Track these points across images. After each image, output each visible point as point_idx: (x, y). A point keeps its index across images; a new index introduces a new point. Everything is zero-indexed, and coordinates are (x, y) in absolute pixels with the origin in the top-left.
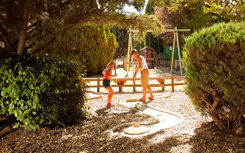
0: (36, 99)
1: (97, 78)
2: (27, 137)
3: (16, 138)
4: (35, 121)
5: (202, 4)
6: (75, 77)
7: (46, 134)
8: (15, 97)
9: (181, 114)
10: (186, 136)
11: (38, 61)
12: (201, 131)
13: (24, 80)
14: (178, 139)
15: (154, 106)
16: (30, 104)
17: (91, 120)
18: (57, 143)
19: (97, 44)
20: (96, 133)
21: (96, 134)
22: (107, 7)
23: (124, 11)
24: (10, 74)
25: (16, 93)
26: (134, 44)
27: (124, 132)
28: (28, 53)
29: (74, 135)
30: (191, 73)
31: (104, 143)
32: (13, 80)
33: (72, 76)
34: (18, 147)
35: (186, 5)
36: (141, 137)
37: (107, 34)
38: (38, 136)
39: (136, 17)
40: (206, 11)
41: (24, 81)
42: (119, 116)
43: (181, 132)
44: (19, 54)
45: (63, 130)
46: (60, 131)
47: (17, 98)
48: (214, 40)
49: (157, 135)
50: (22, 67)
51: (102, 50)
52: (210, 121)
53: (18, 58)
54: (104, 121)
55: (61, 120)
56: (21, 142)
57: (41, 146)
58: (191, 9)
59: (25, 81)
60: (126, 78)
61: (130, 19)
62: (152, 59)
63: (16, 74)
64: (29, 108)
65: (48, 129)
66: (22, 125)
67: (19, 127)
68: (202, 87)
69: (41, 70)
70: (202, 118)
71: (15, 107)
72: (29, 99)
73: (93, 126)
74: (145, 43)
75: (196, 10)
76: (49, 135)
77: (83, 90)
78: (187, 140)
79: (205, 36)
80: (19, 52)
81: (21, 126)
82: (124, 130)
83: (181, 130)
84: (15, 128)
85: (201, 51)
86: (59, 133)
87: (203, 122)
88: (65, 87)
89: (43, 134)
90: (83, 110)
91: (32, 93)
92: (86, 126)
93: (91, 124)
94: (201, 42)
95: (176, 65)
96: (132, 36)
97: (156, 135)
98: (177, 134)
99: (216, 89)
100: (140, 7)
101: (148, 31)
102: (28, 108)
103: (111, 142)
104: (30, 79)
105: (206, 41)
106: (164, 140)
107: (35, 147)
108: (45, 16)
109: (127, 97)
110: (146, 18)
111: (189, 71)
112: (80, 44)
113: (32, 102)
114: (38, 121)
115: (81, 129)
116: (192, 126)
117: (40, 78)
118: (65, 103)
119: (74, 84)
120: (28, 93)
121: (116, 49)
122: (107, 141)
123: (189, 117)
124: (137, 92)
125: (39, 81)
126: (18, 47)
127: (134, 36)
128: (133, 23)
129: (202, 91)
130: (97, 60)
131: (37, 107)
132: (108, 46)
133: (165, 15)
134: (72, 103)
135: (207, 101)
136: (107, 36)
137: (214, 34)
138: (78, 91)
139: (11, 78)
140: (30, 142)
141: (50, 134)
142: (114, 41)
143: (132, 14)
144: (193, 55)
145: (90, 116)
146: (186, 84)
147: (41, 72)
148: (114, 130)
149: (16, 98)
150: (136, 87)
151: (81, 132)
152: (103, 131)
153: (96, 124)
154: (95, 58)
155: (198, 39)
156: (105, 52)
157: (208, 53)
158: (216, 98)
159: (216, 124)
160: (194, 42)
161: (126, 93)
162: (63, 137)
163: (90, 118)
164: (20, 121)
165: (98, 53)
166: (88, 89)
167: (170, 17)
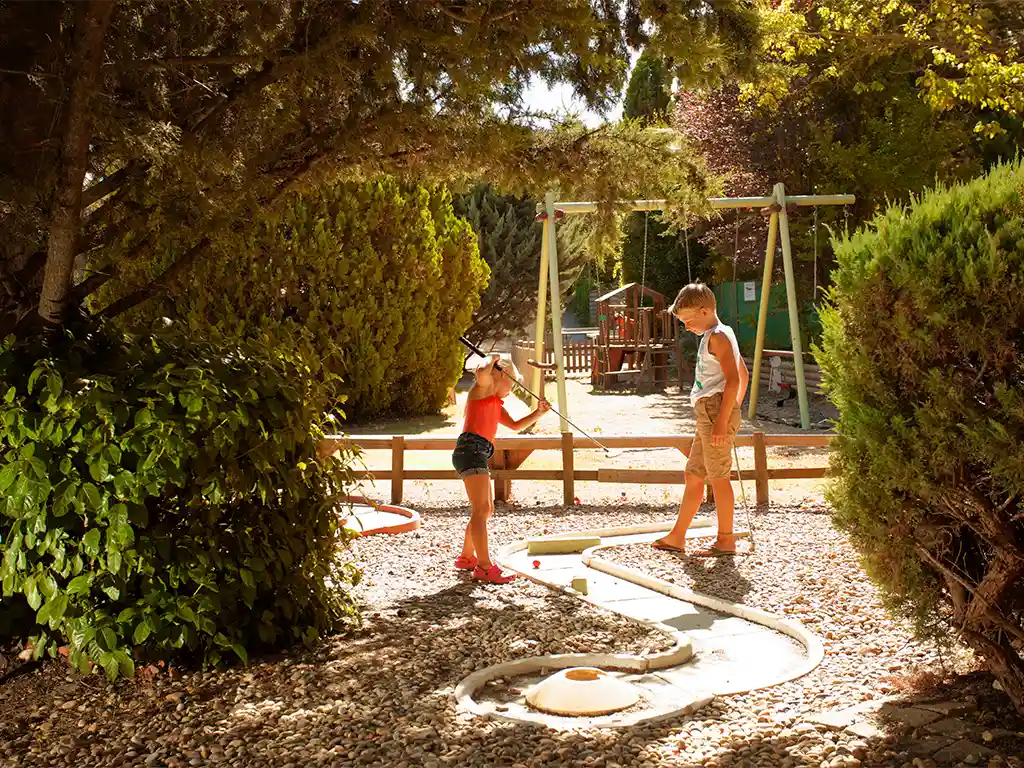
0: (121, 530)
1: (390, 437)
2: (81, 703)
3: (34, 707)
4: (115, 628)
5: (919, 63)
6: (294, 429)
7: (164, 694)
8: (28, 515)
9: (806, 622)
10: (835, 740)
11: (128, 351)
12: (916, 716)
13: (70, 438)
14: (793, 750)
15: (669, 577)
16: (92, 551)
17: (366, 633)
18: (210, 740)
19: (391, 270)
20: (390, 697)
21: (388, 703)
22: (446, 91)
23: (525, 108)
24: (8, 409)
25: (35, 500)
26: (567, 272)
27: (523, 701)
28: (83, 314)
29: (289, 705)
30: (866, 419)
31: (432, 749)
32: (22, 436)
33: (282, 425)
34: (44, 745)
35: (832, 70)
36: (604, 729)
37: (438, 224)
38: (127, 700)
39: (585, 137)
40: (938, 96)
41: (69, 443)
42: (498, 623)
43: (807, 717)
44: (47, 318)
45: (238, 680)
46: (225, 682)
47: (38, 520)
48: (993, 248)
49: (687, 726)
50: (63, 377)
51: (414, 299)
52: (962, 668)
53: (40, 336)
54: (429, 642)
55: (230, 629)
56: (54, 724)
57: (141, 750)
58: (859, 88)
59: (73, 445)
60: (528, 436)
61: (554, 148)
62: (655, 343)
63: (34, 411)
64: (90, 570)
65: (170, 669)
66: (58, 646)
67: (46, 655)
68: (922, 493)
69: (143, 394)
70: (919, 650)
71: (28, 564)
72: (88, 529)
73: (376, 663)
74: (618, 265)
75: (889, 92)
76: (173, 697)
77: (329, 493)
78: (840, 757)
79: (942, 227)
80: (47, 308)
81: (52, 650)
82: (524, 691)
83: (807, 707)
84: (27, 658)
85: (920, 303)
86: (219, 691)
87: (928, 670)
88: (253, 476)
89: (149, 692)
90: (328, 584)
91: (105, 501)
92: (344, 663)
93: (366, 656)
94: (921, 264)
95: (776, 377)
96: (557, 230)
97: (680, 723)
98: (789, 727)
99: (1001, 503)
100: (603, 89)
101: (641, 205)
102: (87, 568)
103: (462, 745)
104: (97, 435)
105: (951, 254)
106: (722, 750)
107: (114, 753)
108: (161, 140)
109: (532, 529)
110: (634, 141)
111: (854, 409)
112: (313, 271)
113: (103, 542)
114: (130, 630)
115: (319, 677)
116: (866, 690)
117: (139, 434)
118: (250, 549)
119: (292, 459)
120: (85, 500)
121: (478, 296)
122: (445, 740)
123: (849, 643)
124: (585, 506)
125: (133, 447)
126: (42, 287)
127: (567, 231)
128: (569, 168)
129: (922, 512)
130: (389, 349)
131: (124, 566)
132: (443, 282)
133: (720, 126)
134: (279, 552)
135: (948, 565)
136: (439, 233)
137: (991, 220)
138: (304, 497)
139: (14, 429)
140: (92, 728)
141: (181, 694)
142: (468, 258)
143: (564, 125)
144: (875, 326)
145: (359, 617)
146: (836, 471)
147: (144, 405)
148: (476, 691)
149: (33, 520)
150: (578, 485)
151: (320, 689)
152: (423, 690)
153: (391, 658)
154: (379, 338)
155: (908, 245)
156: (427, 308)
157: (963, 315)
158: (998, 552)
159: (997, 685)
160: (885, 260)
161: (526, 510)
162: (239, 713)
163: (361, 625)
164: (51, 625)
165: (396, 314)
166: (353, 486)
167: (748, 133)
